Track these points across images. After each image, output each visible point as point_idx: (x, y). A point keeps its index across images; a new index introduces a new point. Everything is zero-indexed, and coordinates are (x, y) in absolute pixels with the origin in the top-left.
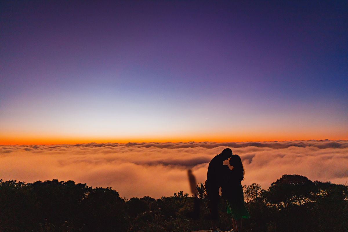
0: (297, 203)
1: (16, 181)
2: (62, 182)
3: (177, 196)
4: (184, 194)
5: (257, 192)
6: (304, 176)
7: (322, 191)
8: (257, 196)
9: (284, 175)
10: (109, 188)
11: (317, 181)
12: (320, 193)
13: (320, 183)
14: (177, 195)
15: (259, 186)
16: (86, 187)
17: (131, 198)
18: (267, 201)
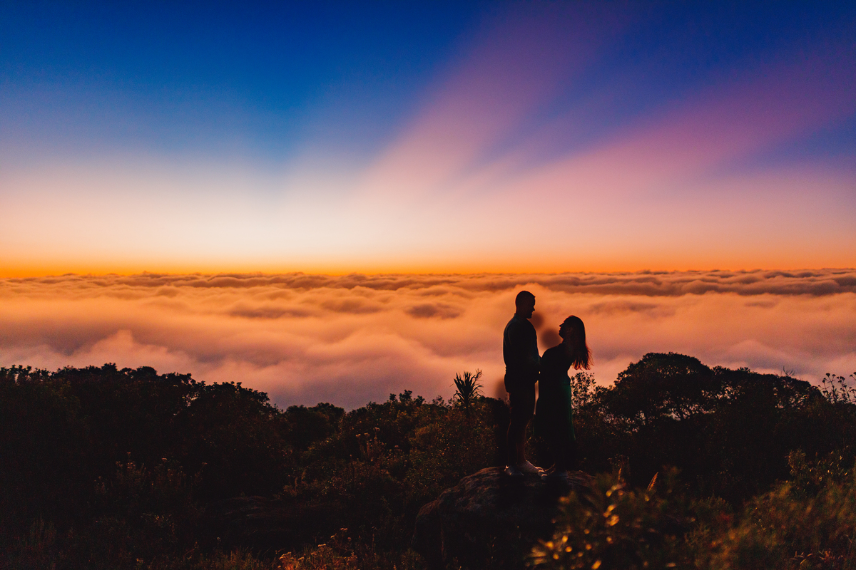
0: (673, 414)
1: (30, 368)
2: (125, 369)
3: (397, 401)
4: (414, 397)
5: (586, 392)
6: (691, 356)
7: (729, 389)
8: (585, 400)
9: (648, 354)
10: (235, 385)
11: (719, 368)
12: (724, 393)
13: (727, 371)
14: (398, 398)
15: (591, 379)
16: (190, 382)
17: (289, 408)
18: (608, 412)
